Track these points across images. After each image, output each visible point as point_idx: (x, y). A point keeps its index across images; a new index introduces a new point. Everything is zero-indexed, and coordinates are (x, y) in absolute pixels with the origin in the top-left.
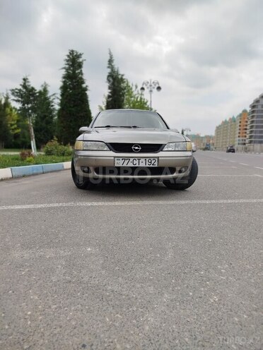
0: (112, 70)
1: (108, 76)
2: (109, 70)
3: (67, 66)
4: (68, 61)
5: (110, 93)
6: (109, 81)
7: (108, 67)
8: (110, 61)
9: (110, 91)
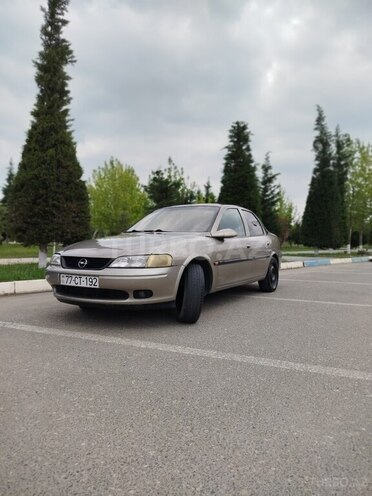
0: (321, 132)
1: (315, 142)
2: (317, 133)
3: (232, 144)
4: (231, 137)
5: (318, 165)
6: (316, 148)
7: (316, 129)
8: (320, 120)
9: (317, 162)
